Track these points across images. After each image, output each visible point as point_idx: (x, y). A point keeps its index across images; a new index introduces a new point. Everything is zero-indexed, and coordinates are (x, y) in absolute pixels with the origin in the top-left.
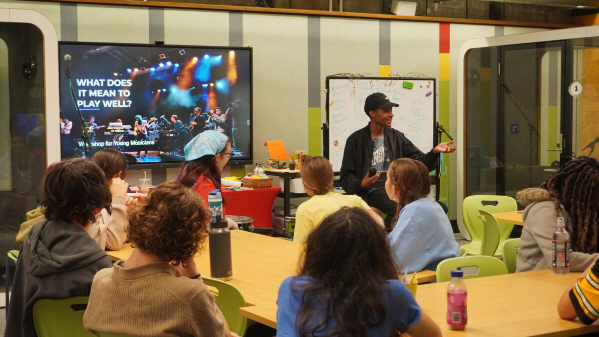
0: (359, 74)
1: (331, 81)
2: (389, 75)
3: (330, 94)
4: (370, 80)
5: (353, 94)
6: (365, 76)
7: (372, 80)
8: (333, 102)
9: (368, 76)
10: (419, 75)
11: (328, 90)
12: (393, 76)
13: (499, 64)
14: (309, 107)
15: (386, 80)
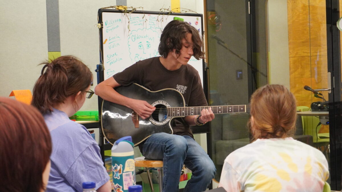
0: (132, 7)
1: (104, 14)
2: (161, 10)
3: (104, 30)
4: (143, 15)
5: (127, 30)
6: (138, 9)
7: (146, 15)
8: (106, 40)
9: (141, 9)
10: (186, 10)
11: (102, 25)
12: (163, 11)
13: (249, 2)
14: (49, 51)
15: (157, 15)
